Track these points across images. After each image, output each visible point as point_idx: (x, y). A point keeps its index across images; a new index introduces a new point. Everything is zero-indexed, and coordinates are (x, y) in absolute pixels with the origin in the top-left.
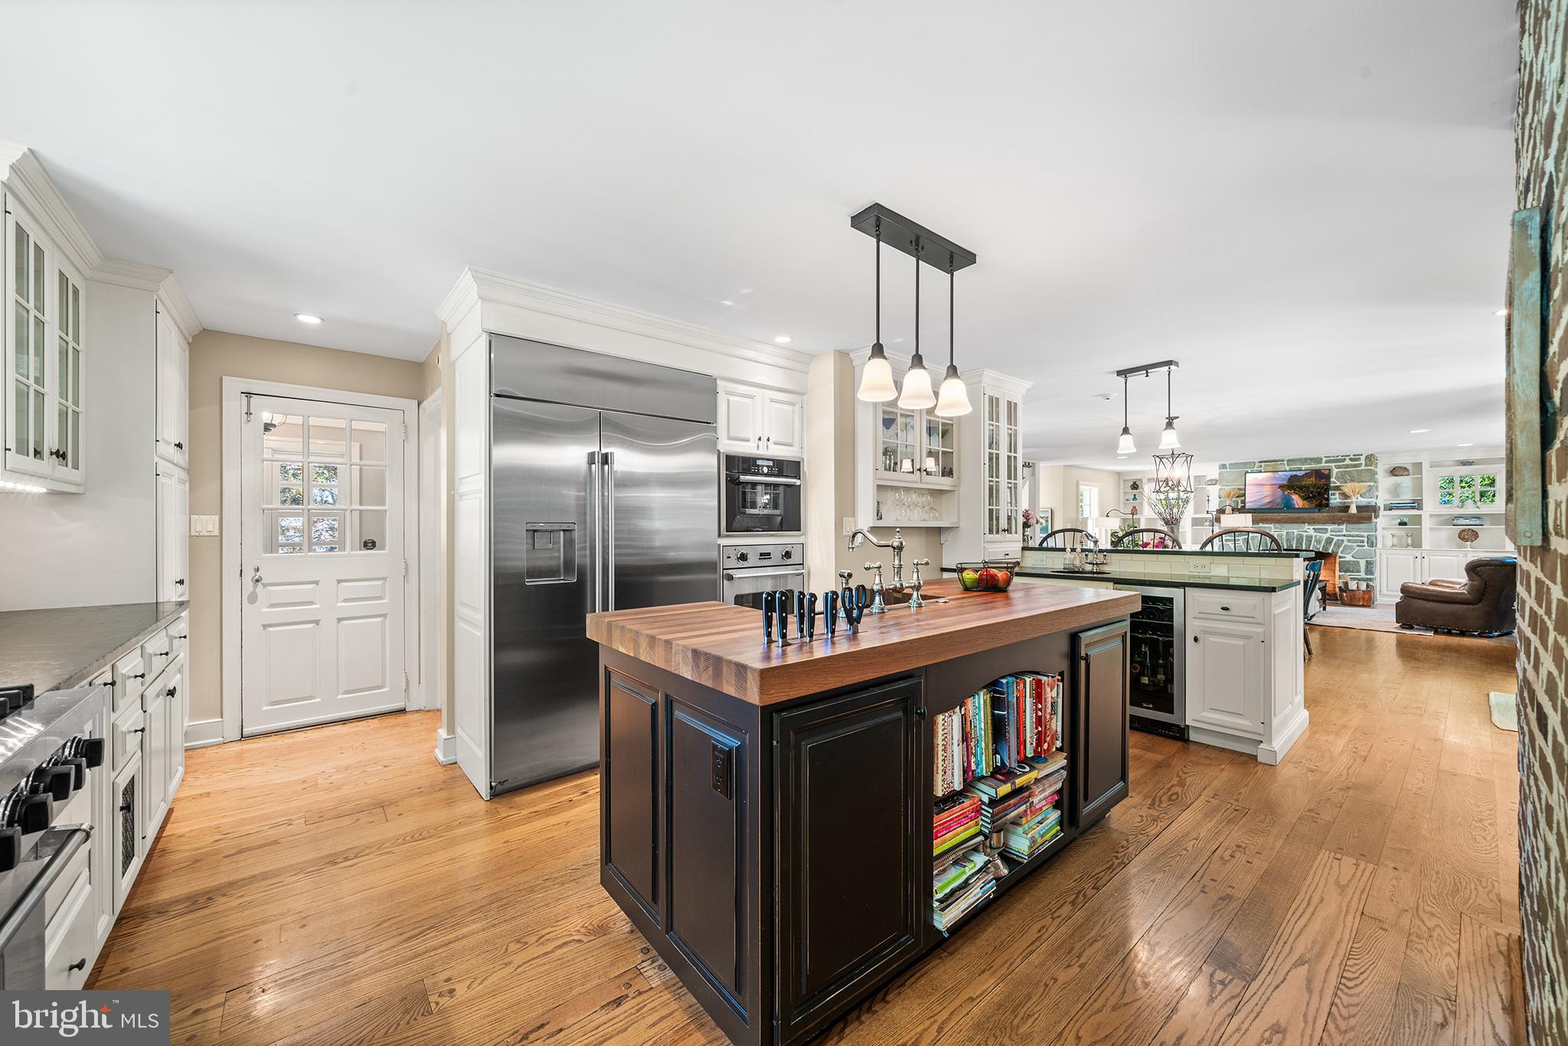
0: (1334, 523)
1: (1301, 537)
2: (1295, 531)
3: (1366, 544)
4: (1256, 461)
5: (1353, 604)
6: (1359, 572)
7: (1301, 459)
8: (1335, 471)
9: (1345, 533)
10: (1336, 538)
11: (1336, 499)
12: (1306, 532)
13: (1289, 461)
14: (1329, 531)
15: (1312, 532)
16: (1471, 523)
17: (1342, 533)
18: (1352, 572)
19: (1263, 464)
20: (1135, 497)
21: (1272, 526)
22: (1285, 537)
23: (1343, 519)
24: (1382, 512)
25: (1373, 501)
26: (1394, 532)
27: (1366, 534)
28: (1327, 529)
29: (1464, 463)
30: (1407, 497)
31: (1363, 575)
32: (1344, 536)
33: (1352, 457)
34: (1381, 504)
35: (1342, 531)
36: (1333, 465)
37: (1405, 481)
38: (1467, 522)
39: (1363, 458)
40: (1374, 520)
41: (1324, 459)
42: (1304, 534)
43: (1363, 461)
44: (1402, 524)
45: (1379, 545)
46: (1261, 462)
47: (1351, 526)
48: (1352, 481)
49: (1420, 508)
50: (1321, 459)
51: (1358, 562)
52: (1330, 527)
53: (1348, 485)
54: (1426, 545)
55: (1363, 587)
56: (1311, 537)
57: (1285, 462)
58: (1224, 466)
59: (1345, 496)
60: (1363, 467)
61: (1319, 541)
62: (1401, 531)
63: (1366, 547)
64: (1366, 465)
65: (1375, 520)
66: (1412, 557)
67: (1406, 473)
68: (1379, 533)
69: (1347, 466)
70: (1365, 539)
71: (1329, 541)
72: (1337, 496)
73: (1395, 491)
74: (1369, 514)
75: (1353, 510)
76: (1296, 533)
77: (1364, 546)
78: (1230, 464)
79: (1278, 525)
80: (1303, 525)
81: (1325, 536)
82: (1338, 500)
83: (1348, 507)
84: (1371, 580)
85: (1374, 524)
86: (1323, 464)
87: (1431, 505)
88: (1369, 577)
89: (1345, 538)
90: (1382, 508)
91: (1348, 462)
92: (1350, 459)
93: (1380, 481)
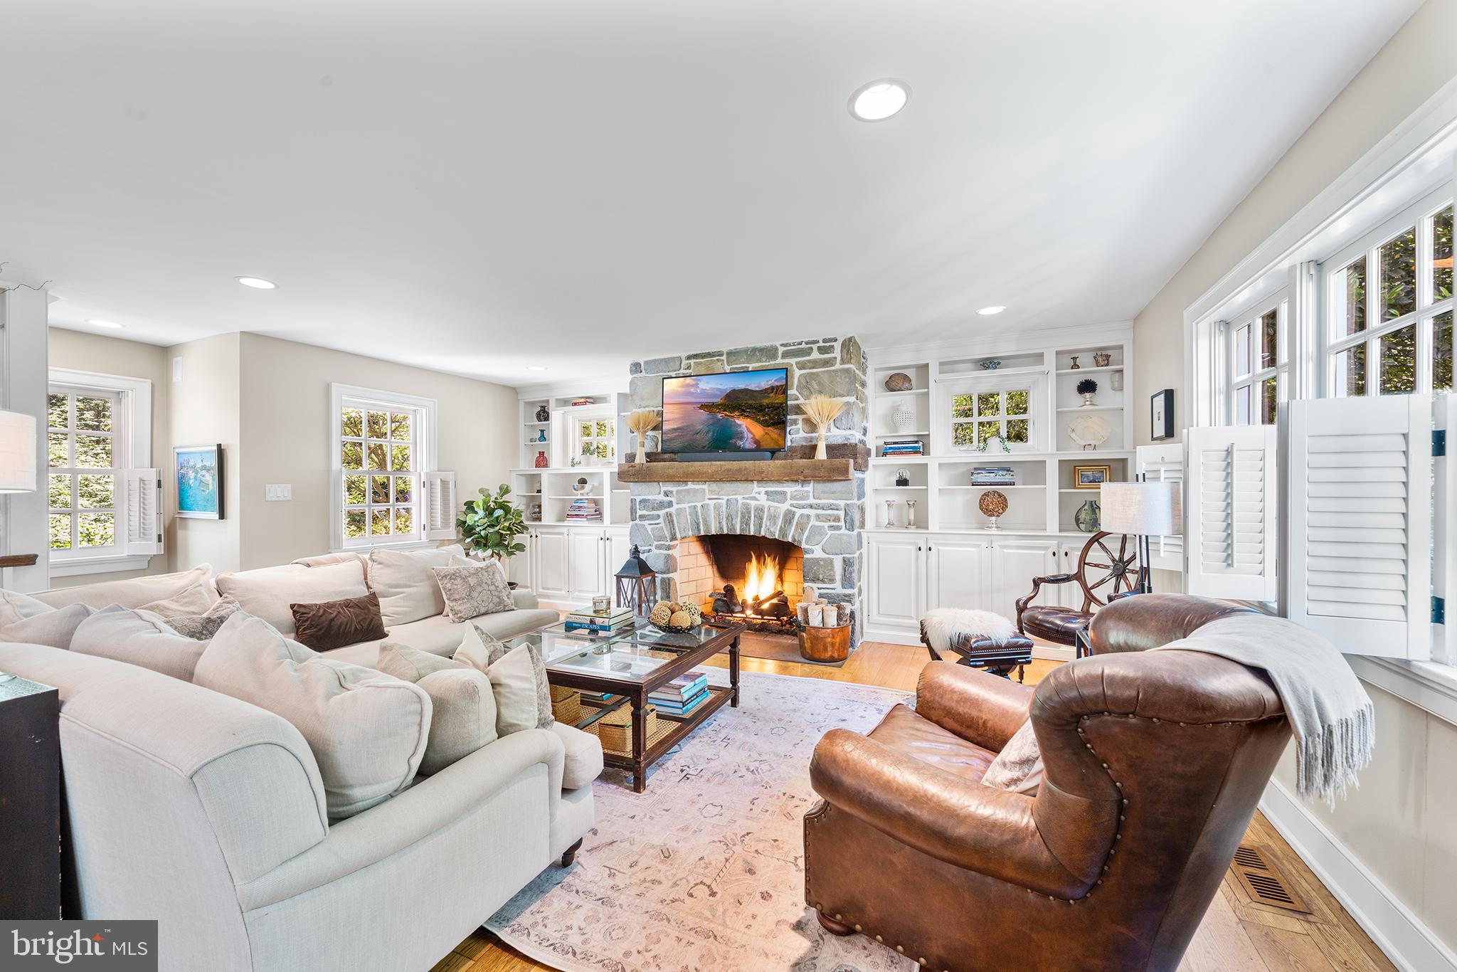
0: (797, 481)
1: (747, 508)
2: (739, 497)
3: (842, 523)
4: (684, 355)
5: (816, 656)
6: (832, 581)
7: (746, 351)
8: (797, 373)
9: (811, 501)
10: (799, 512)
11: (797, 432)
12: (755, 499)
13: (730, 354)
14: (789, 496)
15: (763, 501)
16: (998, 479)
17: (808, 502)
18: (823, 581)
19: (692, 361)
20: (543, 435)
21: (705, 487)
22: (724, 509)
23: (806, 472)
24: (873, 460)
25: (855, 436)
26: (891, 498)
27: (842, 503)
28: (784, 493)
29: (989, 363)
30: (908, 430)
31: (837, 588)
32: (811, 506)
33: (821, 344)
34: (872, 443)
35: (807, 498)
36: (793, 361)
37: (905, 400)
38: (991, 478)
39: (837, 346)
40: (855, 475)
41: (781, 350)
42: (753, 503)
43: (837, 353)
44: (902, 482)
45: (869, 524)
46: (689, 358)
47: (822, 487)
48: (821, 392)
49: (925, 451)
50: (776, 349)
51: (831, 561)
52: (790, 489)
53: (813, 400)
54: (934, 526)
55: (832, 621)
56: (762, 510)
57: (724, 358)
58: (636, 367)
59: (812, 426)
60: (838, 366)
61: (773, 518)
62: (899, 496)
63: (843, 531)
64: (843, 362)
65: (859, 475)
66: (913, 548)
67: (907, 385)
68: (869, 501)
69: (815, 364)
70: (842, 514)
71: (789, 518)
72: (800, 422)
73: (892, 419)
74: (844, 460)
75: (821, 454)
76: (740, 502)
77: (839, 528)
78: (646, 363)
79: (714, 486)
80: (749, 485)
81: (784, 507)
82: (802, 434)
83: (814, 448)
84: (849, 599)
85: (854, 484)
86: (779, 361)
87: (942, 447)
88: (848, 591)
89: (812, 512)
90: (873, 452)
91: (815, 355)
92: (819, 348)
93: (870, 400)
